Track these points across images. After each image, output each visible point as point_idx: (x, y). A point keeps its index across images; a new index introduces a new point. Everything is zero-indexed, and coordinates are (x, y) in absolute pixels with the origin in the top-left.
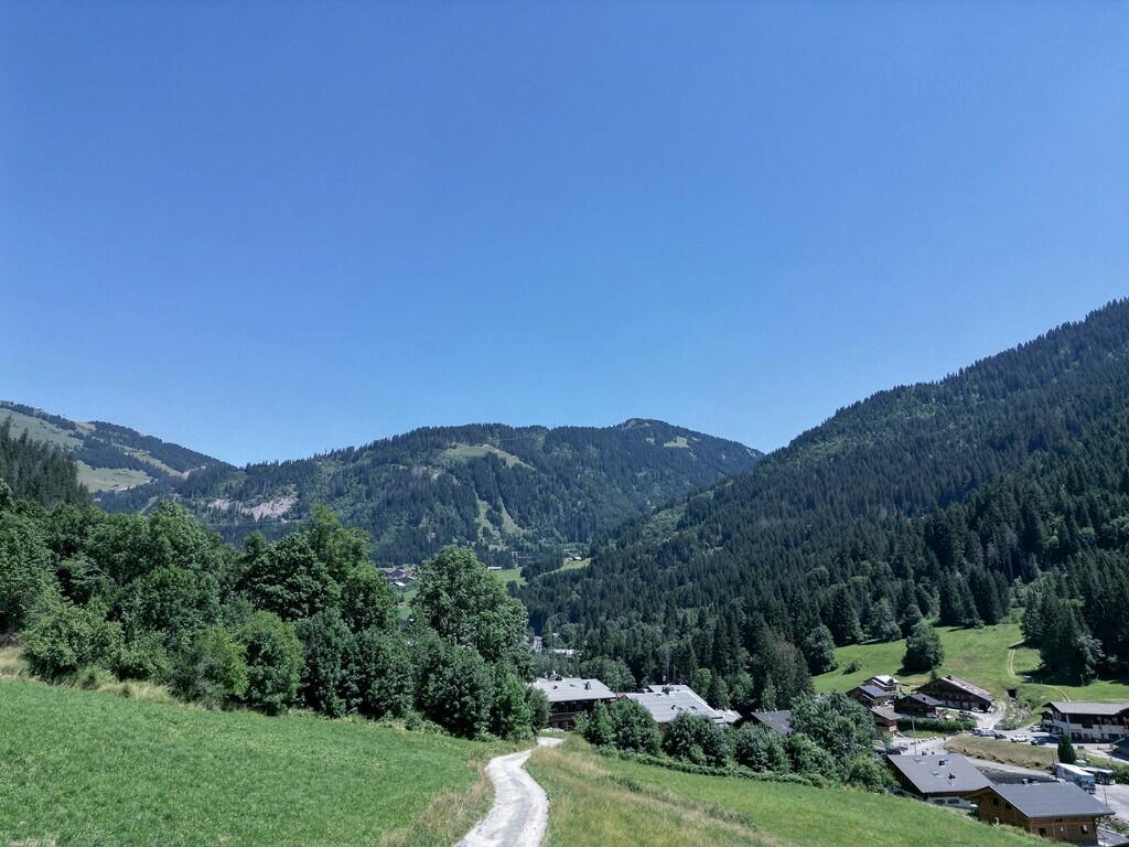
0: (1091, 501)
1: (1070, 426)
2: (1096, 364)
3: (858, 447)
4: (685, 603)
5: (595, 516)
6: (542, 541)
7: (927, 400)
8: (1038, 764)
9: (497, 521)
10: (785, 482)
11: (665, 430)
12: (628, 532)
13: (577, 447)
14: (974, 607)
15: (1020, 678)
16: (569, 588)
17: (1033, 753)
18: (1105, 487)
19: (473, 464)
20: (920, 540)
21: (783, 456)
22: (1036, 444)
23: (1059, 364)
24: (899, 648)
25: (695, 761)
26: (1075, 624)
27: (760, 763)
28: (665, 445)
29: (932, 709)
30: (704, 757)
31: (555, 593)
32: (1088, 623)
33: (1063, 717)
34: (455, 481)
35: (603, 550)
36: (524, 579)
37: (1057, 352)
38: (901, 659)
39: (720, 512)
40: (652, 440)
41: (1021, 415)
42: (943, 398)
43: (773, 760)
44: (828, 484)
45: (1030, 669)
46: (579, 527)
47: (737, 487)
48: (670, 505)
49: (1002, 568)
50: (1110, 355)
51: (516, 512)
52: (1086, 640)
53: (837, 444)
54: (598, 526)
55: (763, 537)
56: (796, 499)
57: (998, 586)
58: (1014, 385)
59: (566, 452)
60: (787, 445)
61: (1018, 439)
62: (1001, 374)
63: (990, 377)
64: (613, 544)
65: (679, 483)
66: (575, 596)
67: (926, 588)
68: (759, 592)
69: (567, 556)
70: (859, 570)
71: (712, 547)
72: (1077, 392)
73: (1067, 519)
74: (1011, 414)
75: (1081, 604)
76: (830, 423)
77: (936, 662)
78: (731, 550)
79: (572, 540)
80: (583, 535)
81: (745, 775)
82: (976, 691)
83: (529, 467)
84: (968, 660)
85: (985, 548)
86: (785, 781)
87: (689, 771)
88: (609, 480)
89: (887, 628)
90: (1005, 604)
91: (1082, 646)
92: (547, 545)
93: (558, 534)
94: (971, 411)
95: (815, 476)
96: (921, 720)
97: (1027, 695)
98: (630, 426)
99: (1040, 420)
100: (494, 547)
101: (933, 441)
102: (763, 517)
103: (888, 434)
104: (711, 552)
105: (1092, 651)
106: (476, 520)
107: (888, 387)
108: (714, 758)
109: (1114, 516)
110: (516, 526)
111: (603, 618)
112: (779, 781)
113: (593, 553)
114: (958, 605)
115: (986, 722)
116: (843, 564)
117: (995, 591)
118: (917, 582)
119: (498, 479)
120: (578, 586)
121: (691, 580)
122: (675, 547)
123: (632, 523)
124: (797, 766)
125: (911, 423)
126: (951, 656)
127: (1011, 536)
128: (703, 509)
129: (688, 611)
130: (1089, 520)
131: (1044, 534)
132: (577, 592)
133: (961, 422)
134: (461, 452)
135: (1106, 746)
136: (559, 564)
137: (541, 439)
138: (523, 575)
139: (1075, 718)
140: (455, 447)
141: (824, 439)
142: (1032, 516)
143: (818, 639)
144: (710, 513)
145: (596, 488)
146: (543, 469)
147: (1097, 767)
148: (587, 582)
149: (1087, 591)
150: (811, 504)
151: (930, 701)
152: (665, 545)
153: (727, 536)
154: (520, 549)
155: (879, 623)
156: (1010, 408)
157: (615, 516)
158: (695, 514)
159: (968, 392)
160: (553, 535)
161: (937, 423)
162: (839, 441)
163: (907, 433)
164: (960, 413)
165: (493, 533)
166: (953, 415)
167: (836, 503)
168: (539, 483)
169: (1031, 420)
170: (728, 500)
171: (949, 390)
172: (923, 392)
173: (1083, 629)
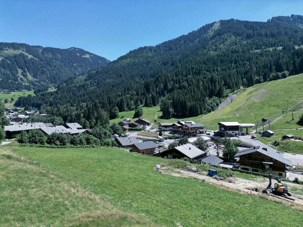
0: (179, 78)
1: (180, 61)
2: (188, 46)
3: (134, 62)
4: (83, 101)
5: (60, 76)
6: (42, 83)
7: (151, 51)
8: (155, 137)
9: (25, 76)
10: (115, 70)
11: (83, 52)
12: (69, 81)
13: (53, 54)
14: (151, 102)
15: (157, 118)
16: (49, 97)
17: (154, 134)
18: (183, 75)
19: (15, 56)
20: (143, 86)
21: (115, 63)
22: (172, 64)
23: (181, 45)
24: (133, 112)
25: (57, 145)
26: (170, 106)
27: (77, 143)
28: (83, 56)
29: (137, 126)
30: (59, 143)
31: (45, 98)
32: (172, 106)
33: (162, 126)
34: (9, 62)
35: (61, 86)
36: (34, 94)
37: (181, 42)
38: (134, 114)
39: (97, 77)
40: (79, 55)
41: (170, 57)
42: (155, 51)
43: (81, 142)
44: (125, 71)
45: (160, 116)
46: (54, 79)
47: (102, 70)
48: (83, 74)
49: (159, 94)
50: (191, 44)
51: (32, 73)
52: (171, 110)
53: (129, 60)
54: (61, 79)
55: (107, 84)
56: (117, 74)
57: (157, 98)
58: (171, 49)
59: (50, 55)
60: (116, 59)
61: (169, 63)
62: (168, 46)
63: (166, 46)
64: (65, 85)
65: (86, 68)
66: (51, 99)
67: (142, 98)
68: (103, 99)
69: (50, 87)
70: (128, 93)
71: (94, 86)
72: (183, 52)
73: (174, 83)
74: (169, 57)
75: (172, 102)
76: (128, 54)
77: (141, 115)
78: (99, 87)
79: (52, 83)
80: (56, 81)
81: (71, 147)
82: (147, 121)
83: (36, 59)
84: (148, 114)
85: (156, 89)
86: (84, 147)
87: (54, 148)
88: (65, 65)
89: (132, 107)
90: (158, 101)
91: (170, 111)
92: (43, 84)
93: (47, 81)
94: (161, 55)
95: (122, 69)
96: (134, 128)
97: (158, 122)
98: (72, 49)
99: (174, 59)
100: (25, 84)
101: (151, 62)
102: (108, 78)
103: (141, 59)
104: (93, 88)
105: (172, 112)
106: (17, 75)
107: (143, 46)
108: (62, 144)
109: (183, 82)
110: (32, 78)
111: (59, 105)
112: (82, 147)
113: (58, 87)
114: (148, 102)
115: (148, 128)
116: (125, 92)
117: (156, 98)
118: (141, 96)
119: (25, 62)
120: (52, 96)
121: (87, 95)
122: (83, 86)
123: (71, 79)
124: (88, 143)
125: (147, 57)
126: (145, 114)
127: (162, 86)
128: (92, 76)
129: (84, 103)
130: (178, 83)
131: (169, 86)
132: (52, 98)
133: (158, 57)
134: (11, 52)
135: (169, 132)
136: (47, 90)
137: (41, 50)
138: (34, 93)
139: (164, 126)
140: (8, 50)
141: (126, 59)
142: (167, 81)
143: (115, 110)
144: (94, 77)
145: (60, 68)
146: (41, 60)
147: (166, 136)
148: (55, 95)
149: (173, 99)
150: (121, 76)
151: (136, 124)
152: (80, 85)
153: (98, 84)
154: (34, 85)
155: (130, 106)
156: (169, 55)
157: (66, 76)
158: (90, 77)
159: (161, 50)
160: (45, 81)
161: (153, 57)
162: (129, 59)
163: (146, 59)
164: (158, 55)
165: (24, 79)
166: (156, 55)
167: (127, 76)
168: (40, 65)
169: (172, 58)
170: (99, 74)
171: (157, 48)
172: (150, 48)
173: (171, 107)
